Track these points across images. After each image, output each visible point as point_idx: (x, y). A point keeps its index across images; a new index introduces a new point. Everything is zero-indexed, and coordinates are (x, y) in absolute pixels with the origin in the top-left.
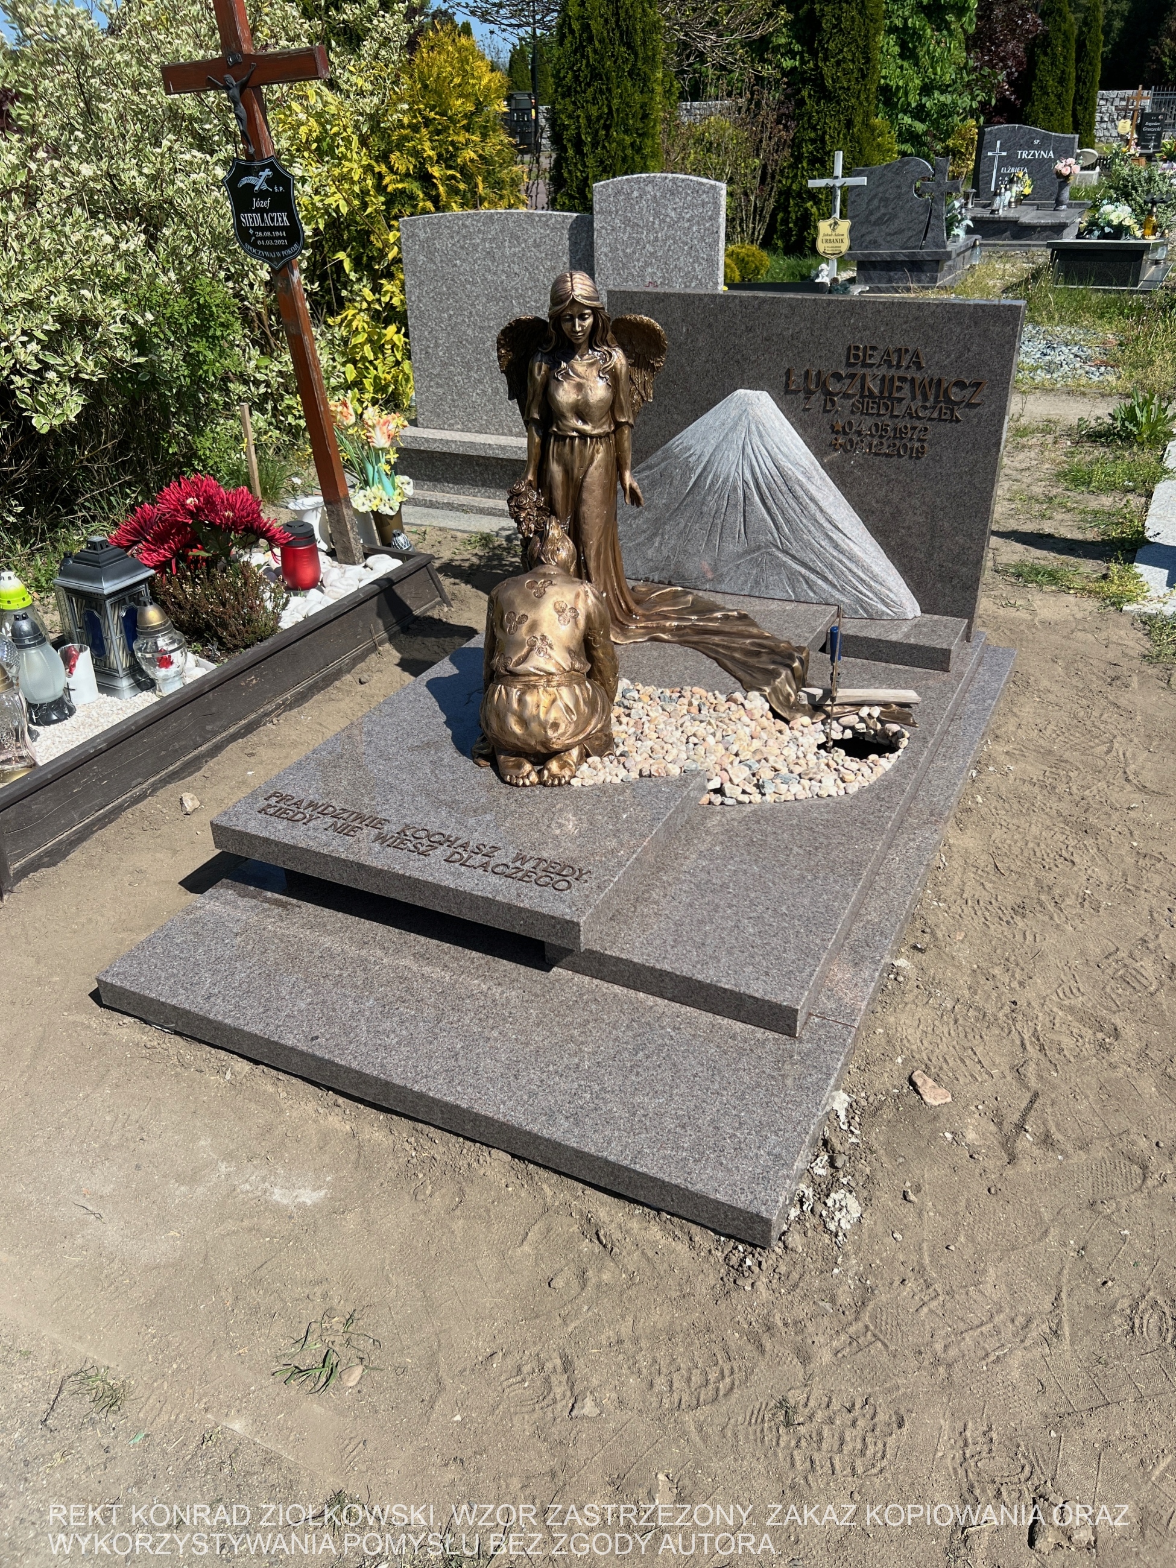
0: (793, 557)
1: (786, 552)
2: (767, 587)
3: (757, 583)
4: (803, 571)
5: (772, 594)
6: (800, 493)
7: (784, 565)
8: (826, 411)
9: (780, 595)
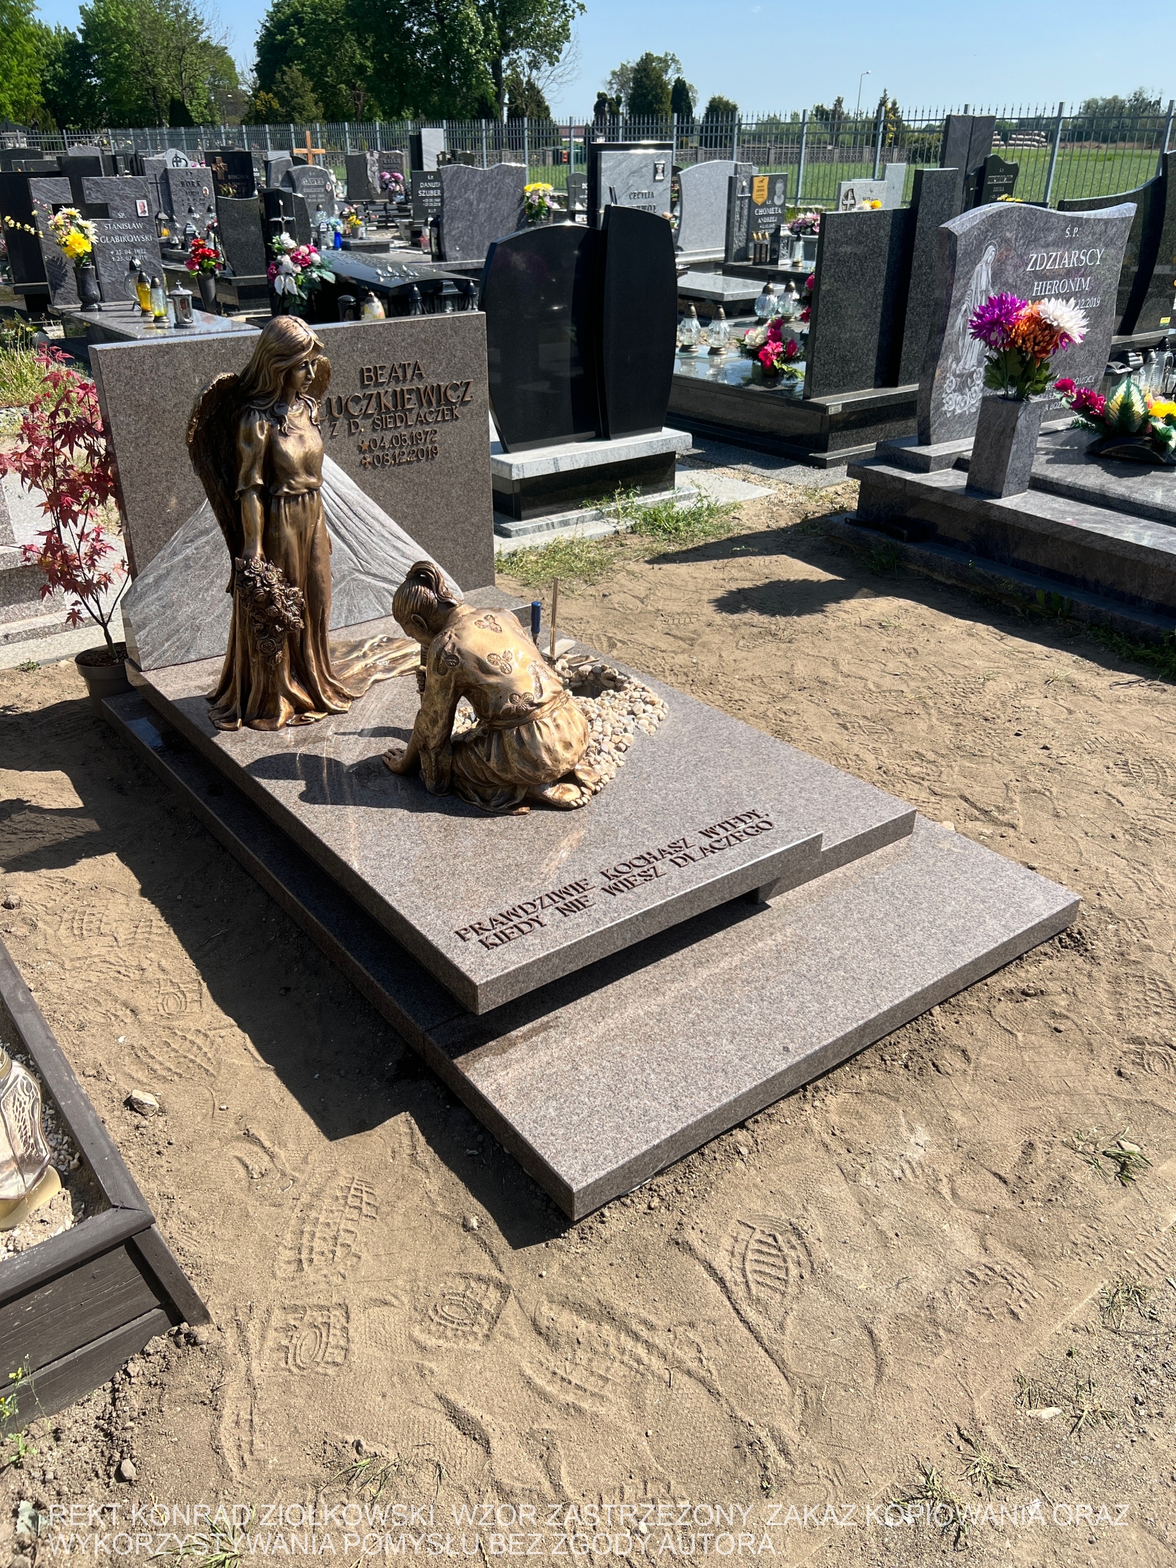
0: (375, 576)
1: (368, 573)
2: (360, 612)
3: (350, 611)
4: (386, 586)
5: (365, 617)
6: (364, 515)
7: (370, 586)
8: (351, 434)
9: (373, 615)
